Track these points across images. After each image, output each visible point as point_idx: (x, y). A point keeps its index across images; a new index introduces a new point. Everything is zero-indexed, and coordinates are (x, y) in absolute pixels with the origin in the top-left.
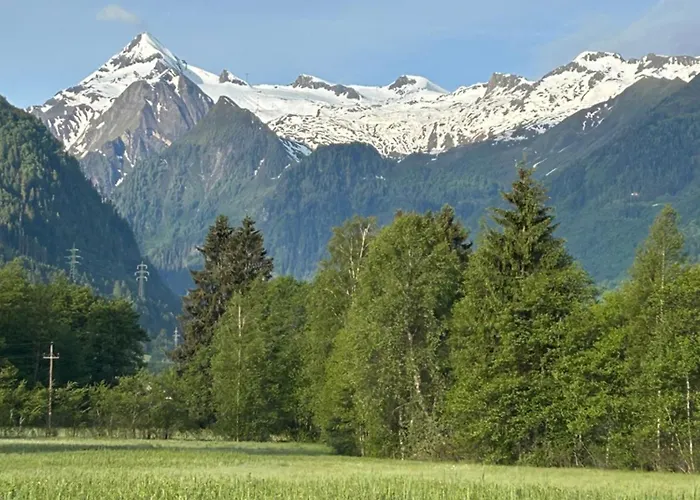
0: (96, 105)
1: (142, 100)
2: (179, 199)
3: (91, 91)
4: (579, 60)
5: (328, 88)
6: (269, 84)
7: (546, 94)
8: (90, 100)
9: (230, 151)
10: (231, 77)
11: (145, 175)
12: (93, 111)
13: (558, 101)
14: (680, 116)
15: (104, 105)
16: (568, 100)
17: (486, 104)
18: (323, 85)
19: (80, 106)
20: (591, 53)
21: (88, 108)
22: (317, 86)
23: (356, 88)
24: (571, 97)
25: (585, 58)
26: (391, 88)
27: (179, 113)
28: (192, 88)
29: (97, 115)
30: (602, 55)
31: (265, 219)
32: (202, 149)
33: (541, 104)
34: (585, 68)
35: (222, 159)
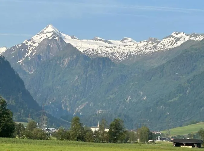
0: (34, 45)
1: (47, 44)
2: (54, 73)
3: (33, 41)
4: (173, 34)
5: (103, 41)
6: (86, 39)
7: (163, 44)
8: (32, 43)
9: (70, 59)
10: (75, 37)
11: (45, 65)
12: (33, 47)
13: (166, 46)
14: (192, 52)
15: (36, 45)
16: (169, 46)
17: (146, 47)
18: (101, 40)
19: (29, 45)
20: (176, 32)
21: (32, 46)
22: (100, 40)
23: (111, 41)
24: (170, 45)
25: (175, 34)
26: (121, 41)
27: (57, 47)
28: (62, 40)
29: (34, 48)
30: (179, 33)
31: (77, 79)
32: (62, 58)
33: (161, 47)
34: (174, 37)
35: (67, 61)
